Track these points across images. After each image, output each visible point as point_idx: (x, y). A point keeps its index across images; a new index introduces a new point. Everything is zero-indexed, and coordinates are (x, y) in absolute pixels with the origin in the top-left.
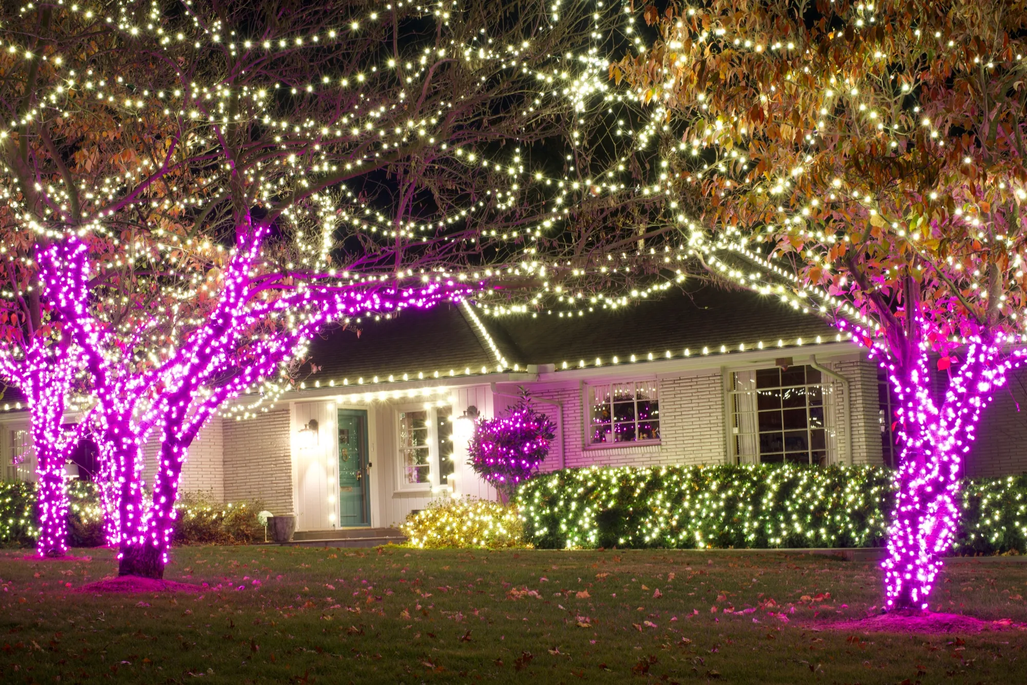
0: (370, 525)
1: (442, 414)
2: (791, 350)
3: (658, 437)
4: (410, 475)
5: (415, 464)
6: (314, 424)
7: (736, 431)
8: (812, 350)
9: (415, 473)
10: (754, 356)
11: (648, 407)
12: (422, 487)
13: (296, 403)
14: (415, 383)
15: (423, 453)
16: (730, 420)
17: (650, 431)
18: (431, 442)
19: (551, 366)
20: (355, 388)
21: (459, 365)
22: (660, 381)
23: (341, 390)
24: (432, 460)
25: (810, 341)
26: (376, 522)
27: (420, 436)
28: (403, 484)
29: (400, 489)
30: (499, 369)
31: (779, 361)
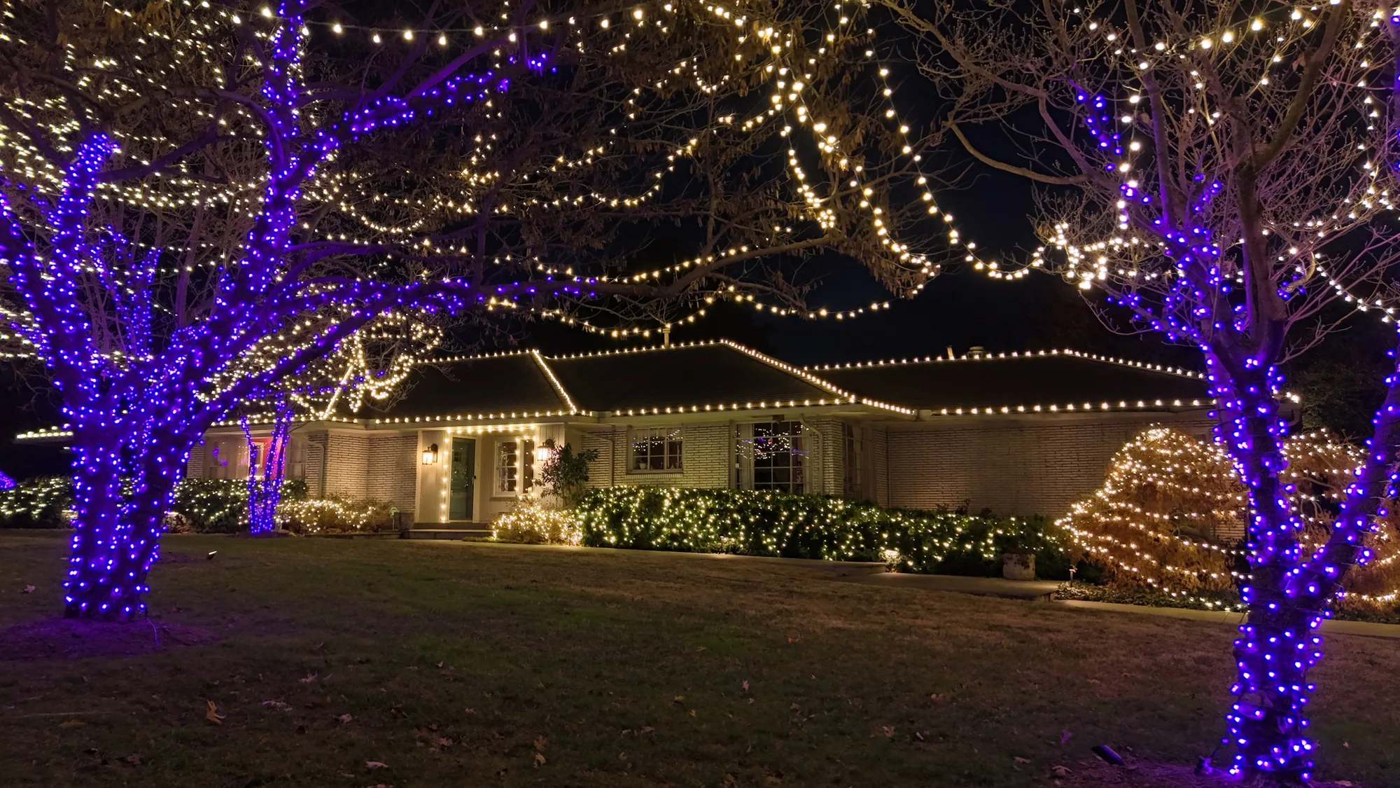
0: (471, 518)
1: (529, 446)
2: (786, 409)
3: (680, 467)
4: (503, 486)
5: (506, 479)
6: (435, 448)
7: (737, 466)
8: (801, 410)
9: (507, 484)
10: (757, 413)
11: (675, 447)
12: (511, 495)
13: (423, 432)
14: (508, 420)
15: (513, 471)
16: (734, 459)
17: (676, 463)
18: (518, 465)
19: (608, 413)
20: (465, 423)
21: (542, 410)
22: (684, 427)
23: (454, 423)
24: (518, 477)
25: (799, 404)
26: (476, 518)
27: (512, 459)
28: (497, 492)
29: (494, 495)
30: (572, 413)
31: (775, 417)
